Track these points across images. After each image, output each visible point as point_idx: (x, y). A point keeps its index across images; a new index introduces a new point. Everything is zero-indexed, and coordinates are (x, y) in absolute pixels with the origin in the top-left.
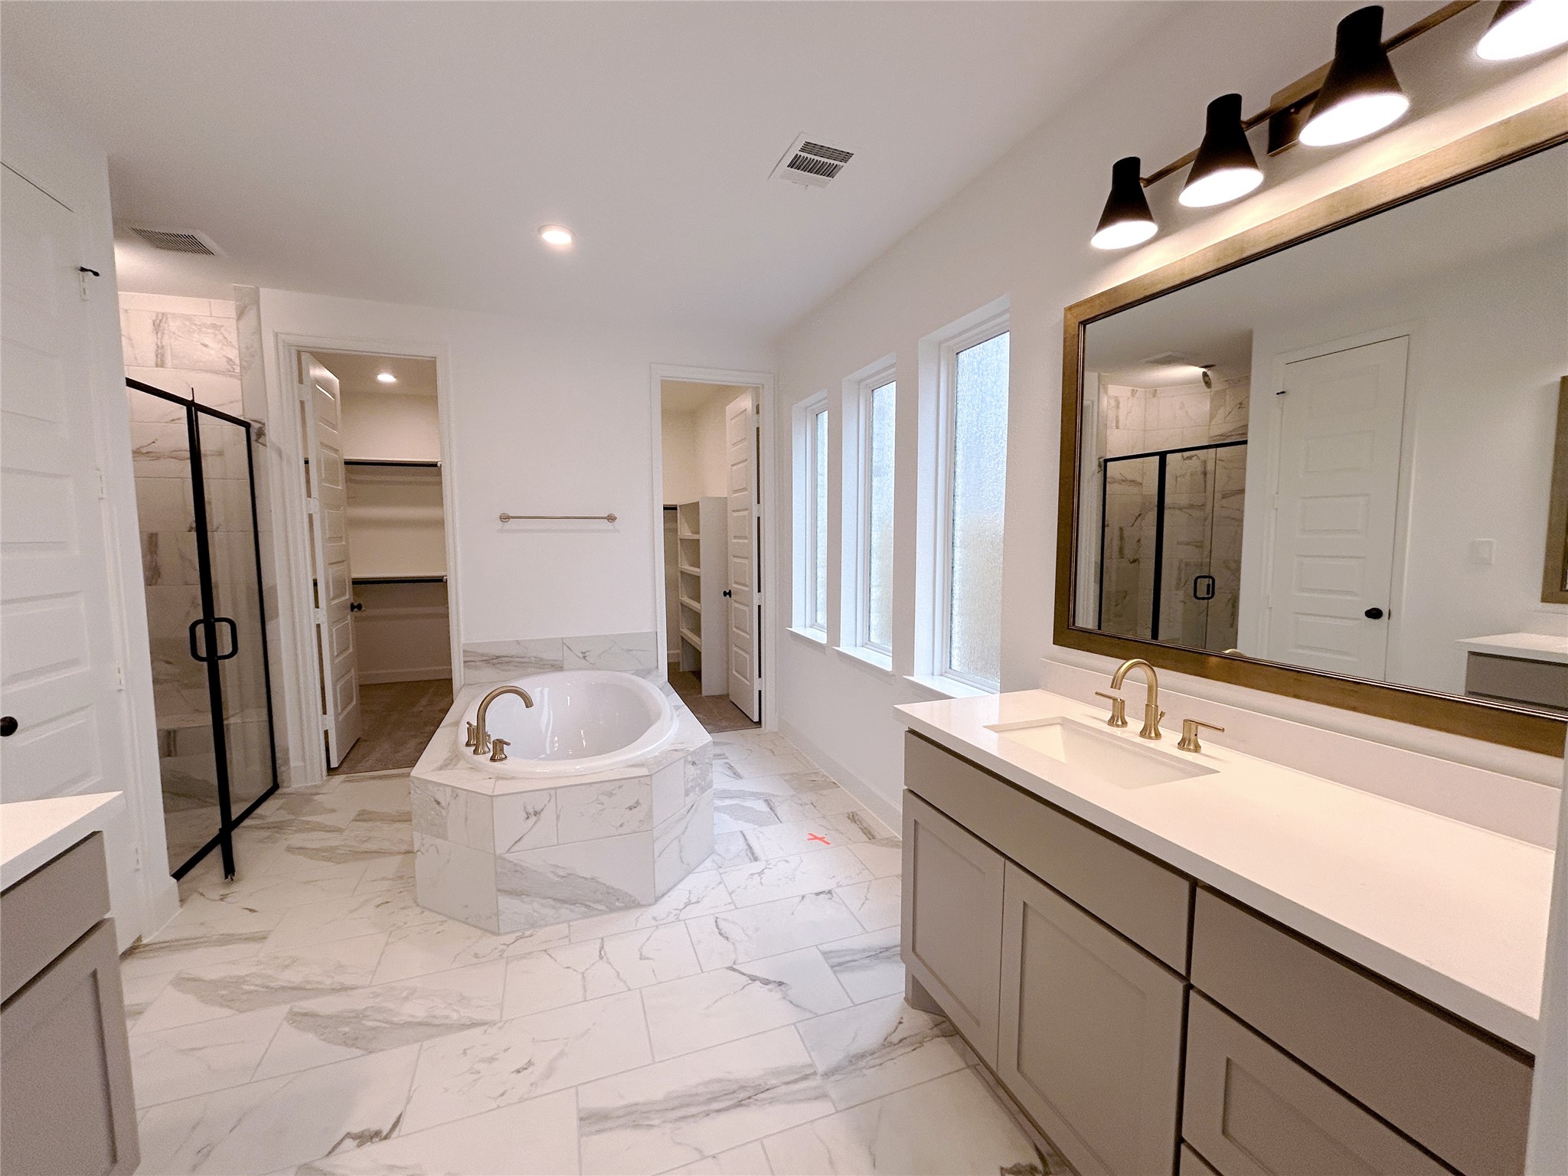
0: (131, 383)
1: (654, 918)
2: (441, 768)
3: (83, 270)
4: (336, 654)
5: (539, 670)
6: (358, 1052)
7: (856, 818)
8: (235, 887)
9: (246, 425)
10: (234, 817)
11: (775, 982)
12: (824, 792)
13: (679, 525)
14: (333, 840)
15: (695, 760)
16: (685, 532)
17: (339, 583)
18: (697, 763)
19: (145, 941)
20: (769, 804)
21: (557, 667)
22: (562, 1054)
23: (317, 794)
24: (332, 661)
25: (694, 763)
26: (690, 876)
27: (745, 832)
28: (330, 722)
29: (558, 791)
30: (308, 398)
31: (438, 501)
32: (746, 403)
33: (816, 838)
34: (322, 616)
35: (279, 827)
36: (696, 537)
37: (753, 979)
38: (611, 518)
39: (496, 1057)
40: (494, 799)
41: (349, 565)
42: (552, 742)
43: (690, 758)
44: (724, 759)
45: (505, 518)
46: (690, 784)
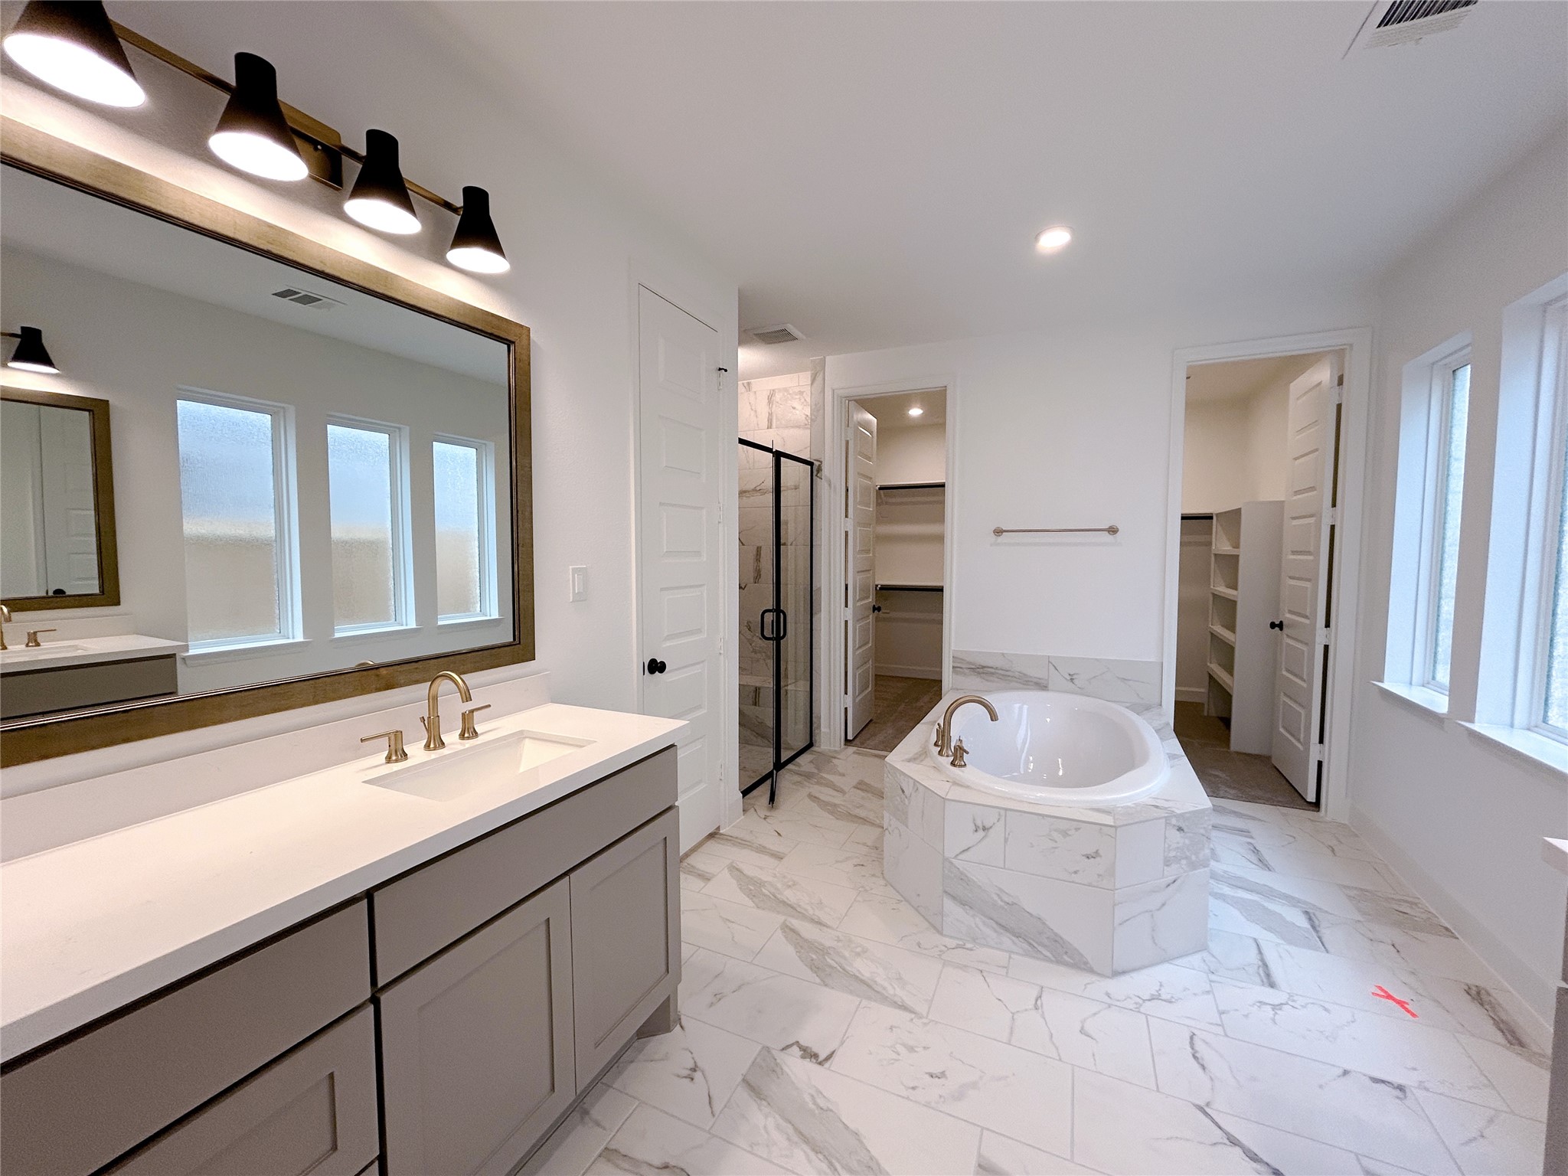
0: (742, 441)
1: (1108, 995)
2: (909, 761)
3: (720, 369)
4: (857, 646)
5: (1021, 686)
6: (818, 980)
7: (1484, 997)
8: (774, 813)
9: (810, 464)
10: (783, 760)
12: (1419, 935)
13: (1214, 536)
14: (838, 799)
15: (1183, 826)
16: (1222, 545)
17: (864, 590)
18: (1185, 830)
19: (721, 831)
20: (1310, 919)
21: (1041, 685)
22: (974, 1085)
23: (835, 758)
24: (854, 653)
25: (1180, 829)
26: (1166, 965)
27: (1261, 942)
28: (849, 701)
29: (1008, 813)
30: (851, 437)
31: (940, 518)
32: (1323, 375)
33: (1389, 997)
34: (849, 614)
35: (808, 776)
36: (1234, 552)
37: (1234, 1142)
38: (1113, 530)
39: (916, 1049)
40: (947, 803)
41: (874, 573)
42: (1027, 762)
43: (1174, 821)
44: (1246, 837)
45: (999, 532)
46: (1173, 854)
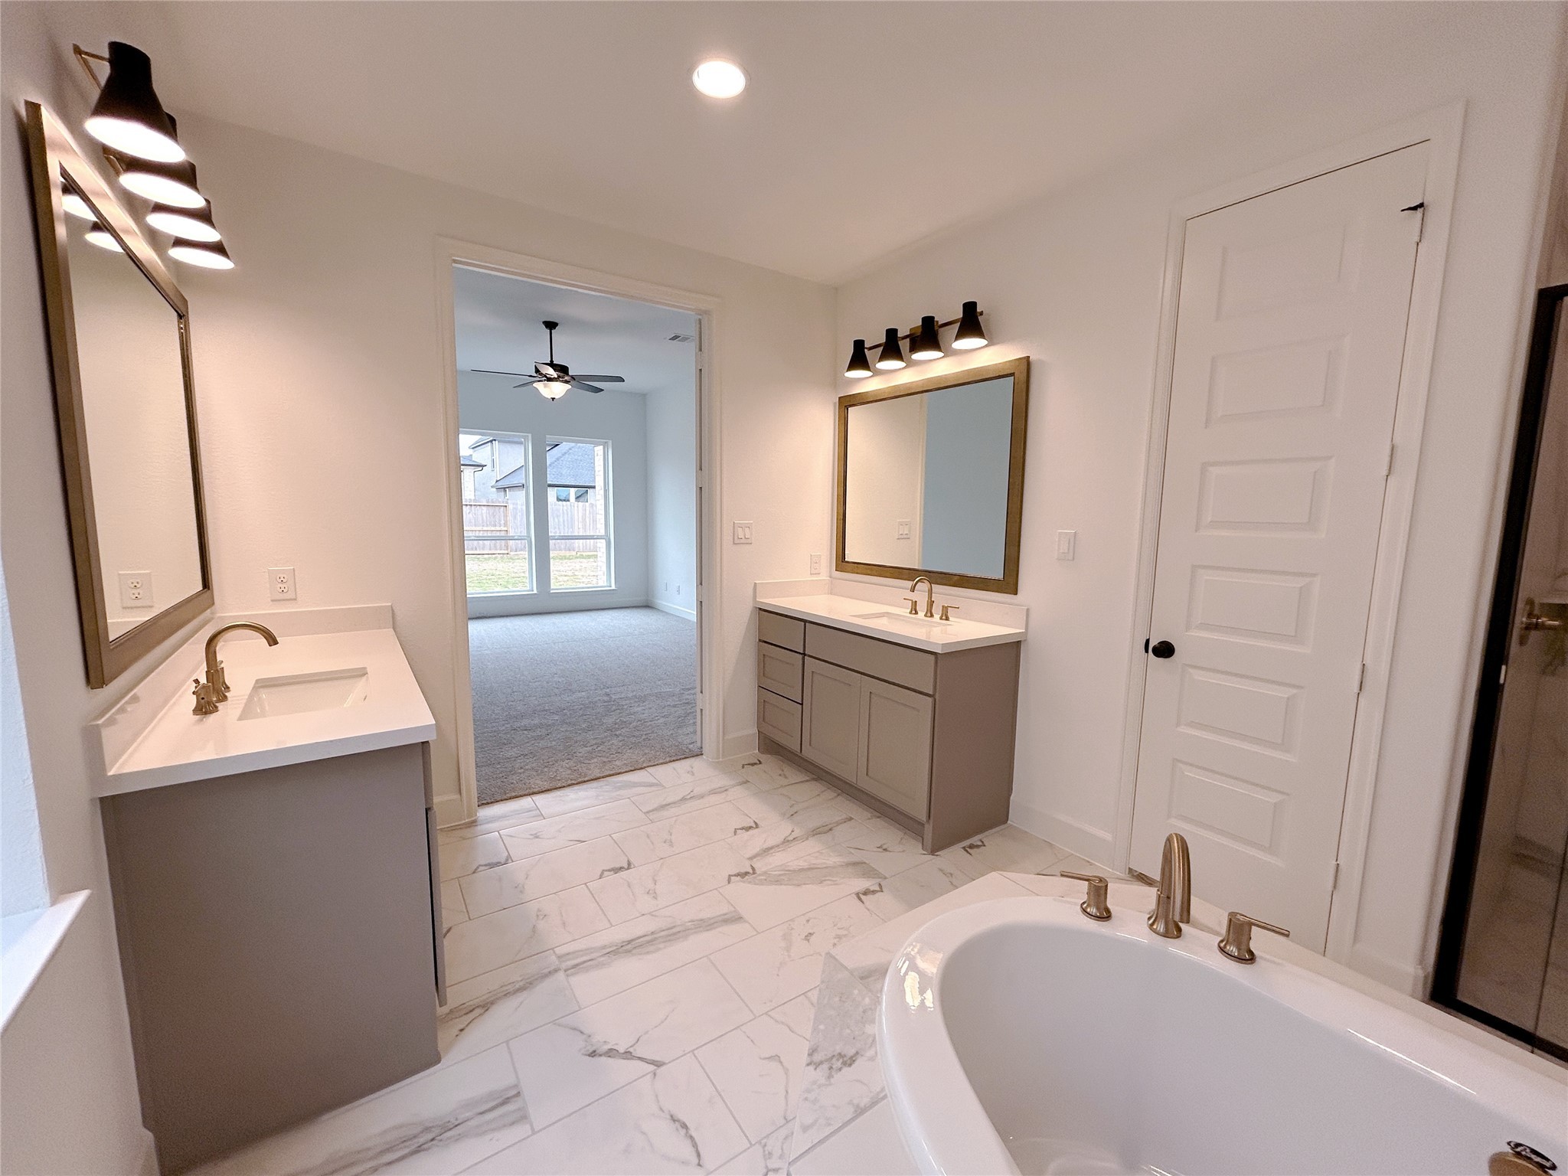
11: (600, 1055)
37: (628, 1055)
